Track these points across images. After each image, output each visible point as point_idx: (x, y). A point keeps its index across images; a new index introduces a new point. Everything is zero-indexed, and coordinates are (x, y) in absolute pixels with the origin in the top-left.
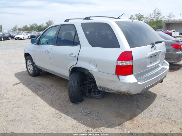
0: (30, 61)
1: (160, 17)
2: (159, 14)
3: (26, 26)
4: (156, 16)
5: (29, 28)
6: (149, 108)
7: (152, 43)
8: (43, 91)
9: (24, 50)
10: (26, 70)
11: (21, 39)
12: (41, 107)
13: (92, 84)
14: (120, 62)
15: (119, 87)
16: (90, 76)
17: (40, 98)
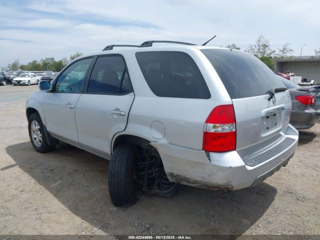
0: (37, 123)
1: (268, 52)
2: (265, 46)
3: (35, 62)
4: (261, 50)
5: (40, 65)
6: (264, 216)
7: (270, 91)
8: (59, 182)
9: (27, 103)
10: (30, 140)
11: (24, 85)
12: (54, 215)
13: (155, 168)
14: (212, 125)
15: (209, 175)
16: (151, 153)
17: (52, 196)
